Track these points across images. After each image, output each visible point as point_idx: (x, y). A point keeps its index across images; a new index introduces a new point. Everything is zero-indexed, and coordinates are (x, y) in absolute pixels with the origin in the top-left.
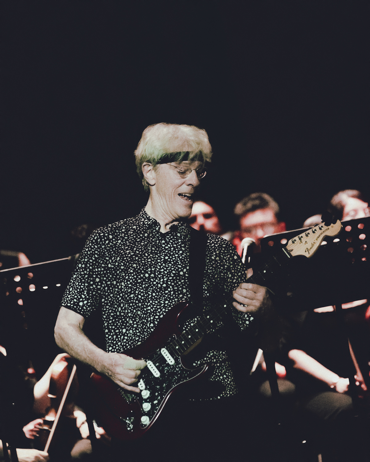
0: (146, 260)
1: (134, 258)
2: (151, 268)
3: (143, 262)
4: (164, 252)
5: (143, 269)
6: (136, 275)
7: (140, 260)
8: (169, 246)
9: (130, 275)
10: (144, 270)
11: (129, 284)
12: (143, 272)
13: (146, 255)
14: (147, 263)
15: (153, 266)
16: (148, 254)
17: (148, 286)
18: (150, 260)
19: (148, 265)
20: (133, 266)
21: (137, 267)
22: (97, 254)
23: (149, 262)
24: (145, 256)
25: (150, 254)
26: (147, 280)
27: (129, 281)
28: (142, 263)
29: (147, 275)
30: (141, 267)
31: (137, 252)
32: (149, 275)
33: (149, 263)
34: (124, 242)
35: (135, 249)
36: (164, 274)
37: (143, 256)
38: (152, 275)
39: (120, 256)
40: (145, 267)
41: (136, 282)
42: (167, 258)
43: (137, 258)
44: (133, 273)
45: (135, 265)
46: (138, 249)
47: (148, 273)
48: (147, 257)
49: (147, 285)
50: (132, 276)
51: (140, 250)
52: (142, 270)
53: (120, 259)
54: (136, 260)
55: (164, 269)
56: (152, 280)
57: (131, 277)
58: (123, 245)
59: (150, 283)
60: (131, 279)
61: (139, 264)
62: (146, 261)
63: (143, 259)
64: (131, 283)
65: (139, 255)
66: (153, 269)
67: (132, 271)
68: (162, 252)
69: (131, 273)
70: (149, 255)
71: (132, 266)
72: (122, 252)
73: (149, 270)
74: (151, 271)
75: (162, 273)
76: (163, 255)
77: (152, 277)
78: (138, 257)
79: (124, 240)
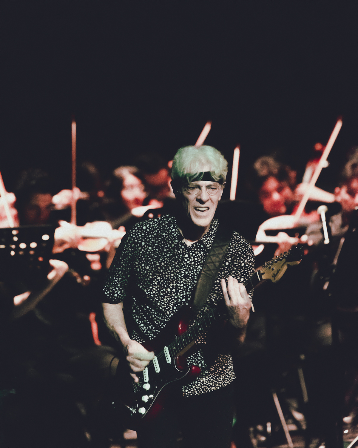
0: (170, 274)
1: (159, 270)
2: (173, 283)
3: (167, 276)
4: (185, 267)
5: (166, 283)
6: (159, 288)
7: (164, 273)
8: (191, 260)
9: (154, 286)
10: (166, 285)
11: (152, 294)
12: (165, 286)
13: (170, 268)
14: (170, 278)
15: (175, 281)
16: (171, 267)
17: (170, 300)
18: (172, 275)
19: (171, 280)
20: (158, 278)
21: (161, 280)
22: (130, 256)
23: (172, 276)
24: (169, 270)
25: (174, 268)
26: (169, 294)
27: (153, 292)
28: (165, 277)
29: (169, 290)
30: (164, 281)
31: (163, 264)
32: (171, 289)
33: (172, 278)
34: (154, 250)
35: (161, 259)
36: (184, 289)
37: (167, 269)
38: (174, 290)
39: (149, 265)
40: (167, 282)
41: (158, 294)
42: (187, 273)
43: (162, 271)
44: (156, 285)
45: (159, 278)
46: (163, 261)
47: (170, 288)
48: (170, 271)
49: (168, 299)
50: (156, 289)
51: (165, 262)
52: (165, 285)
53: (149, 269)
54: (160, 273)
55: (184, 284)
56: (174, 295)
57: (154, 289)
58: (153, 253)
59: (171, 297)
60: (155, 290)
61: (163, 279)
62: (169, 276)
63: (167, 273)
64: (153, 294)
65: (164, 268)
66: (175, 285)
67: (156, 283)
68: (184, 266)
69: (155, 285)
70: (172, 269)
71: (156, 278)
72: (151, 260)
73: (171, 285)
74: (173, 286)
75: (182, 288)
76: (184, 270)
77: (173, 292)
78: (163, 269)
79: (154, 247)
